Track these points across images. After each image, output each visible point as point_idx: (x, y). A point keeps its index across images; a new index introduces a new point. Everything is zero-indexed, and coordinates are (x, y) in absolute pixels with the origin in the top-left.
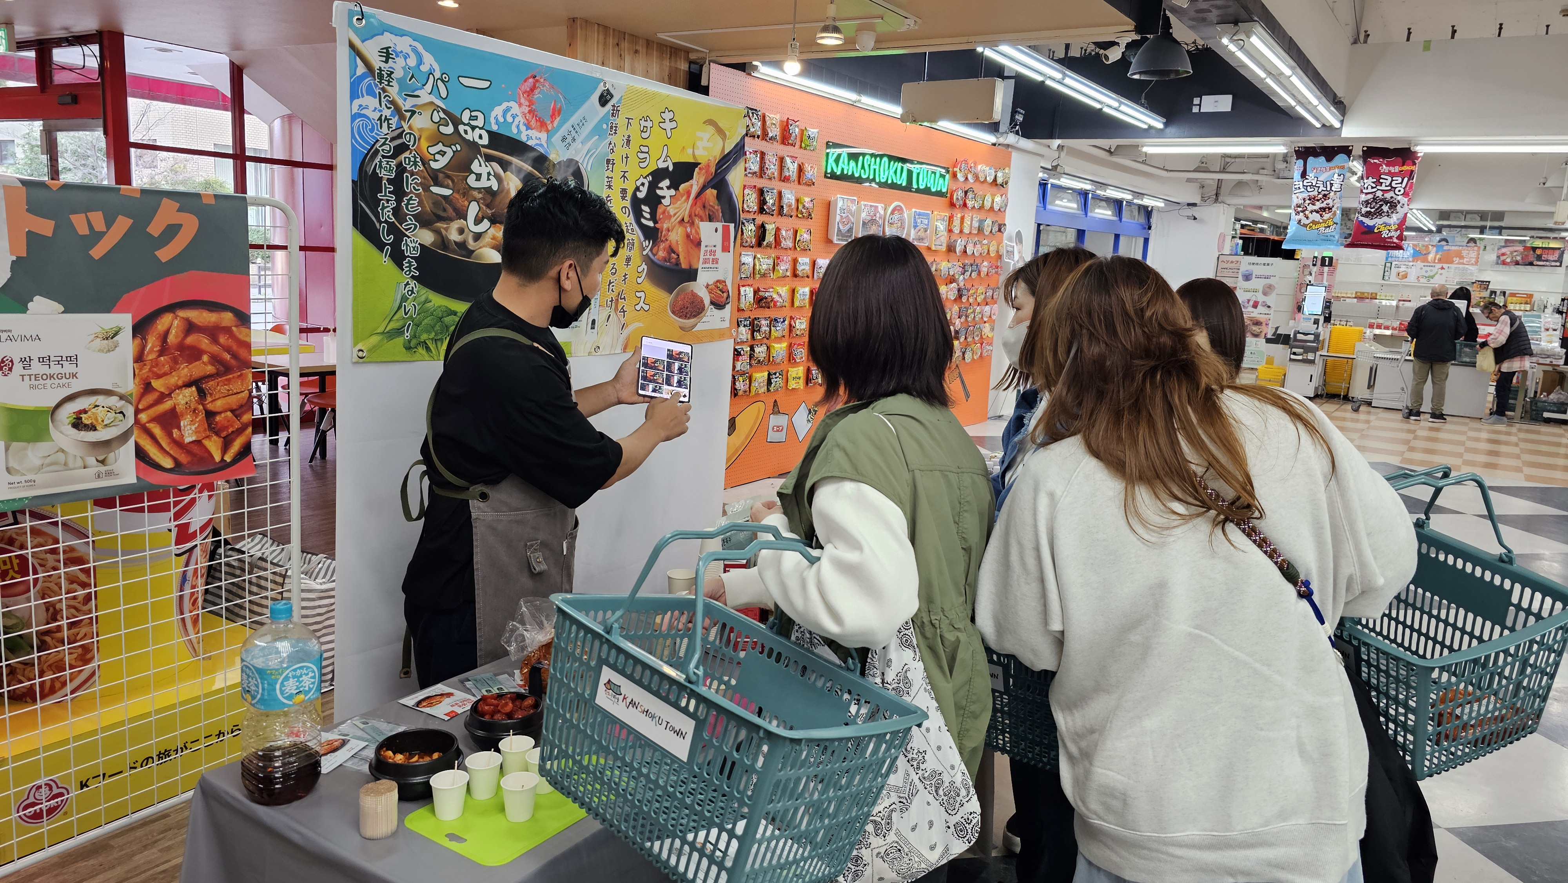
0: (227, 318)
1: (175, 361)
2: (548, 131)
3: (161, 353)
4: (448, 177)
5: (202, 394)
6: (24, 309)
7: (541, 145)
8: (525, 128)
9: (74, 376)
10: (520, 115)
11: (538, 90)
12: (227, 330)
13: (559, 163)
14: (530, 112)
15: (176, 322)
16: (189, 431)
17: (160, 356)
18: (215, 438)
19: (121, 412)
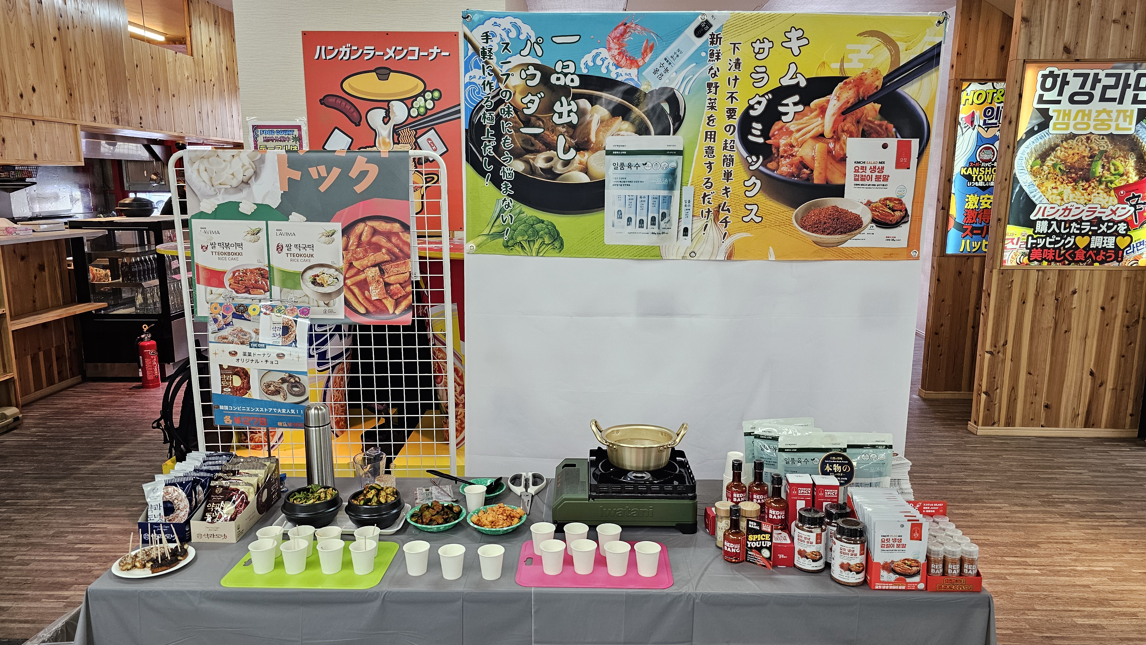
0: (397, 227)
1: (366, 251)
2: (638, 67)
3: (358, 246)
4: (539, 119)
5: (382, 272)
6: (287, 219)
7: (632, 80)
8: (614, 67)
9: (312, 256)
10: (609, 58)
11: (629, 34)
12: (397, 234)
13: (651, 92)
14: (619, 54)
15: (366, 228)
16: (375, 292)
17: (357, 248)
18: (390, 299)
19: (336, 278)
